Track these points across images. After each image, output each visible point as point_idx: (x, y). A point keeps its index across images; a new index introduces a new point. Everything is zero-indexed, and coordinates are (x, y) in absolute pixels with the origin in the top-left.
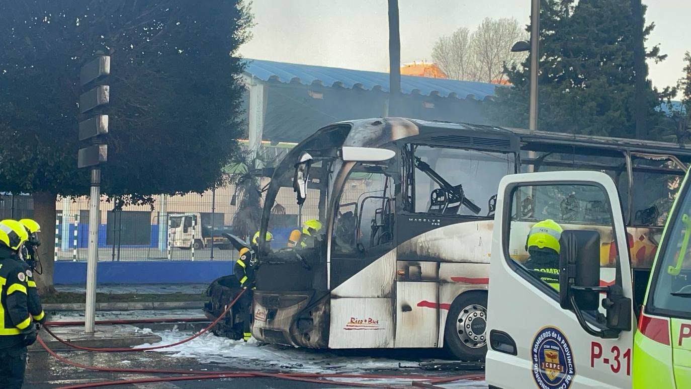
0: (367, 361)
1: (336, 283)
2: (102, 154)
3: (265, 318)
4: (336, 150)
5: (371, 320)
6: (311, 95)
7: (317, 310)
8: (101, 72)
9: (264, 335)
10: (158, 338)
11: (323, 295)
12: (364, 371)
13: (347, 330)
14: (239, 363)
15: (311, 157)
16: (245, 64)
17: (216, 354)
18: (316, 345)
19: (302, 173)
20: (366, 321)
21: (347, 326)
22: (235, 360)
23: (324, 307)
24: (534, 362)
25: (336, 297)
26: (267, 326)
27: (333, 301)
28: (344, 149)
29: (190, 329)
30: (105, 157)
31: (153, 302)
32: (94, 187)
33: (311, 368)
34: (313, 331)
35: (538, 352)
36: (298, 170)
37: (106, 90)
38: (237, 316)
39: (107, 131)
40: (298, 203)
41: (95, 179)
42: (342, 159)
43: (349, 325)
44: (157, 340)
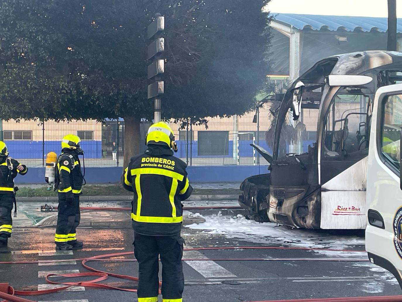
0: (352, 239)
1: (325, 179)
2: (161, 88)
3: (276, 206)
4: (323, 78)
5: (353, 208)
6: (337, 38)
7: (312, 199)
8: (158, 28)
9: (276, 218)
10: (202, 220)
11: (315, 189)
12: (347, 246)
13: (335, 215)
14: (255, 239)
15: (303, 84)
16: (272, 17)
17: (241, 232)
18: (311, 227)
19: (296, 96)
20: (349, 209)
21: (335, 212)
22: (253, 236)
23: (316, 198)
24: (395, 234)
25: (325, 190)
26: (277, 212)
27: (323, 194)
28: (330, 77)
29: (230, 214)
30: (163, 90)
31: (208, 194)
32: (157, 112)
33: (307, 244)
34: (309, 215)
35: (397, 226)
36: (294, 94)
37: (162, 41)
38: (261, 205)
39: (163, 71)
40: (294, 119)
41: (157, 106)
42: (329, 85)
43: (336, 211)
44: (202, 221)
